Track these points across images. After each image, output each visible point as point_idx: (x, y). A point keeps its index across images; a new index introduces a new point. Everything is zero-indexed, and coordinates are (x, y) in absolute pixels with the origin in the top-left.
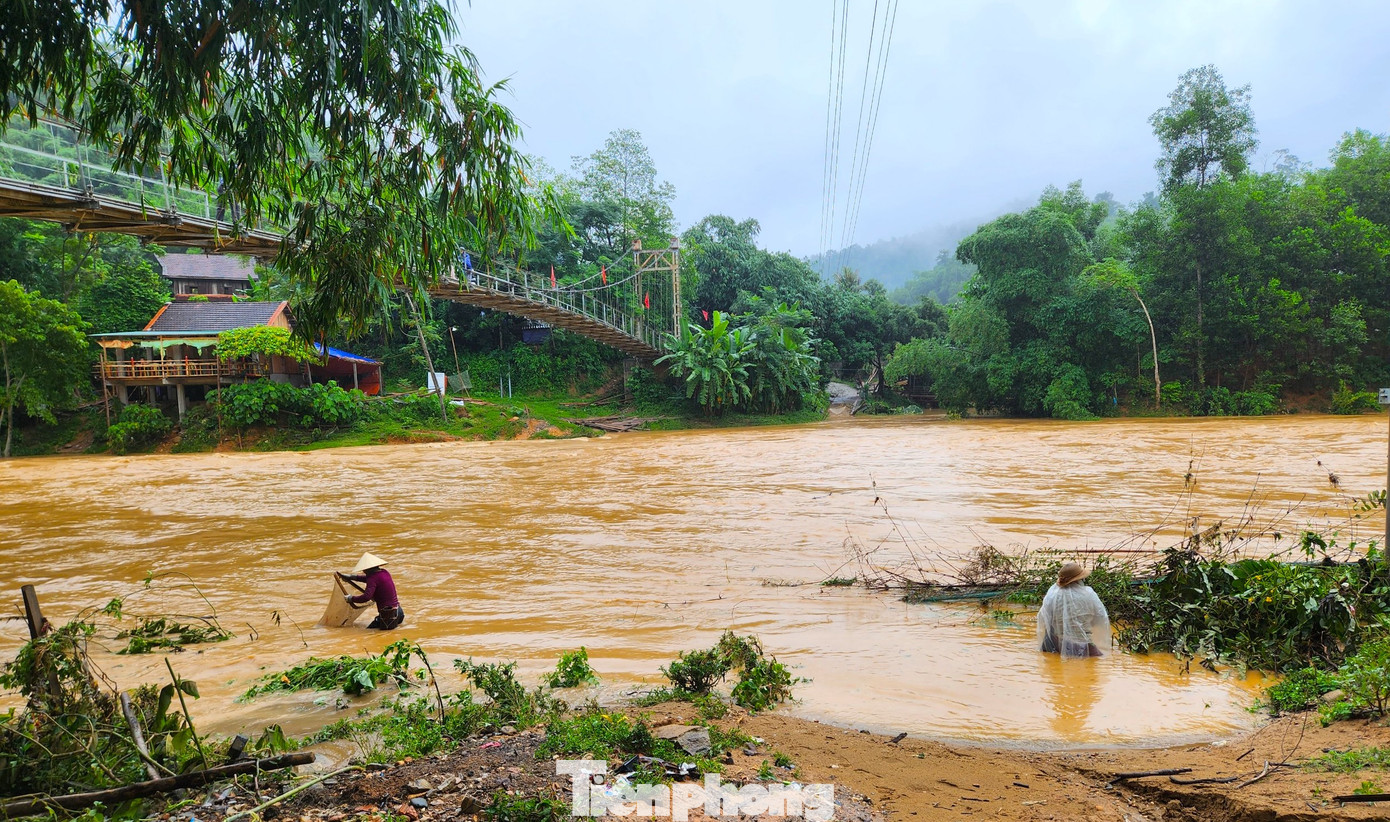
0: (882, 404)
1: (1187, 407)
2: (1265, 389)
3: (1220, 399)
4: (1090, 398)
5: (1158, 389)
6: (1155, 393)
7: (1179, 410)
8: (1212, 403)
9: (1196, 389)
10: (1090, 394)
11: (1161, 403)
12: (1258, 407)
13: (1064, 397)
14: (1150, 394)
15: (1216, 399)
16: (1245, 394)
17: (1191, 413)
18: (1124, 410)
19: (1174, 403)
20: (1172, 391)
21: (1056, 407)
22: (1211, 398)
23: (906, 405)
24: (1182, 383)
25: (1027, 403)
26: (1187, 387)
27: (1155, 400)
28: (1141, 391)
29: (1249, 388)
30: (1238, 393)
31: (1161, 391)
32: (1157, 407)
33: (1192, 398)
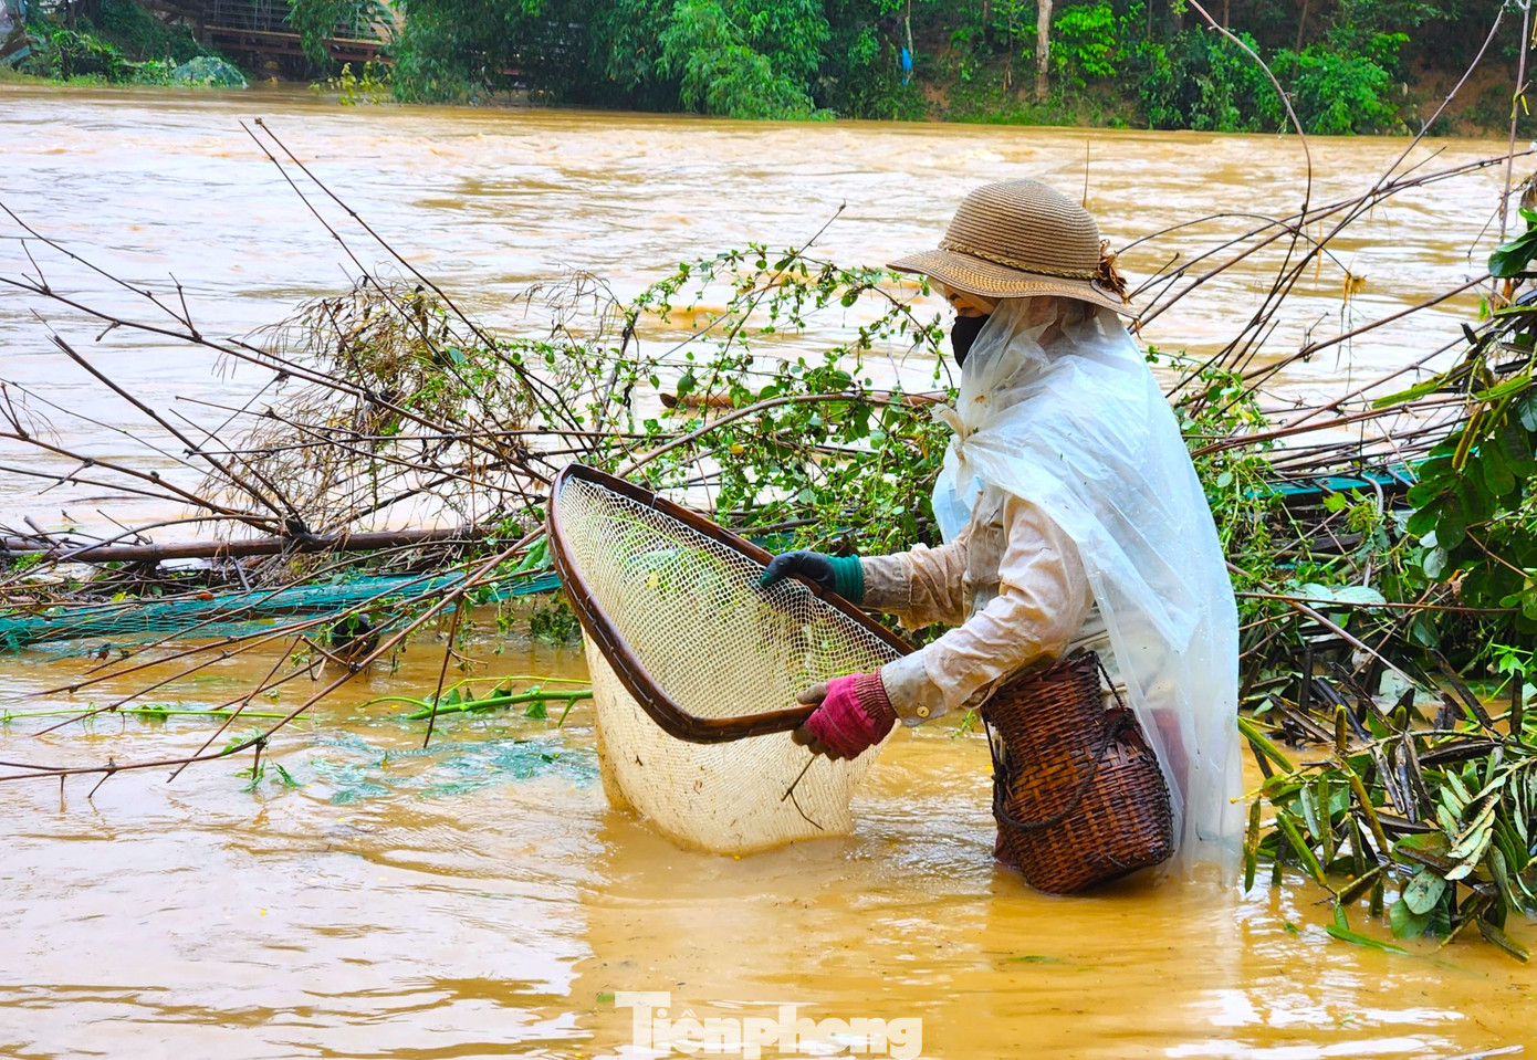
0: (88, 41)
1: (1129, 95)
2: (1361, 46)
3: (1234, 75)
4: (824, 47)
5: (1042, 27)
6: (1033, 40)
7: (1108, 106)
8: (1206, 85)
9: (1159, 35)
10: (823, 33)
11: (1053, 78)
12: (1339, 106)
13: (722, 30)
14: (1018, 45)
15: (1219, 71)
16: (1305, 58)
17: (1143, 120)
18: (934, 96)
19: (1091, 78)
20: (1087, 37)
21: (692, 66)
22: (1203, 68)
23: (183, 56)
24: (1116, 14)
25: (617, 53)
26: (1132, 26)
27: (1032, 64)
28: (990, 31)
29: (1315, 40)
30: (1286, 54)
31: (1054, 33)
32: (1041, 90)
33: (1146, 64)
